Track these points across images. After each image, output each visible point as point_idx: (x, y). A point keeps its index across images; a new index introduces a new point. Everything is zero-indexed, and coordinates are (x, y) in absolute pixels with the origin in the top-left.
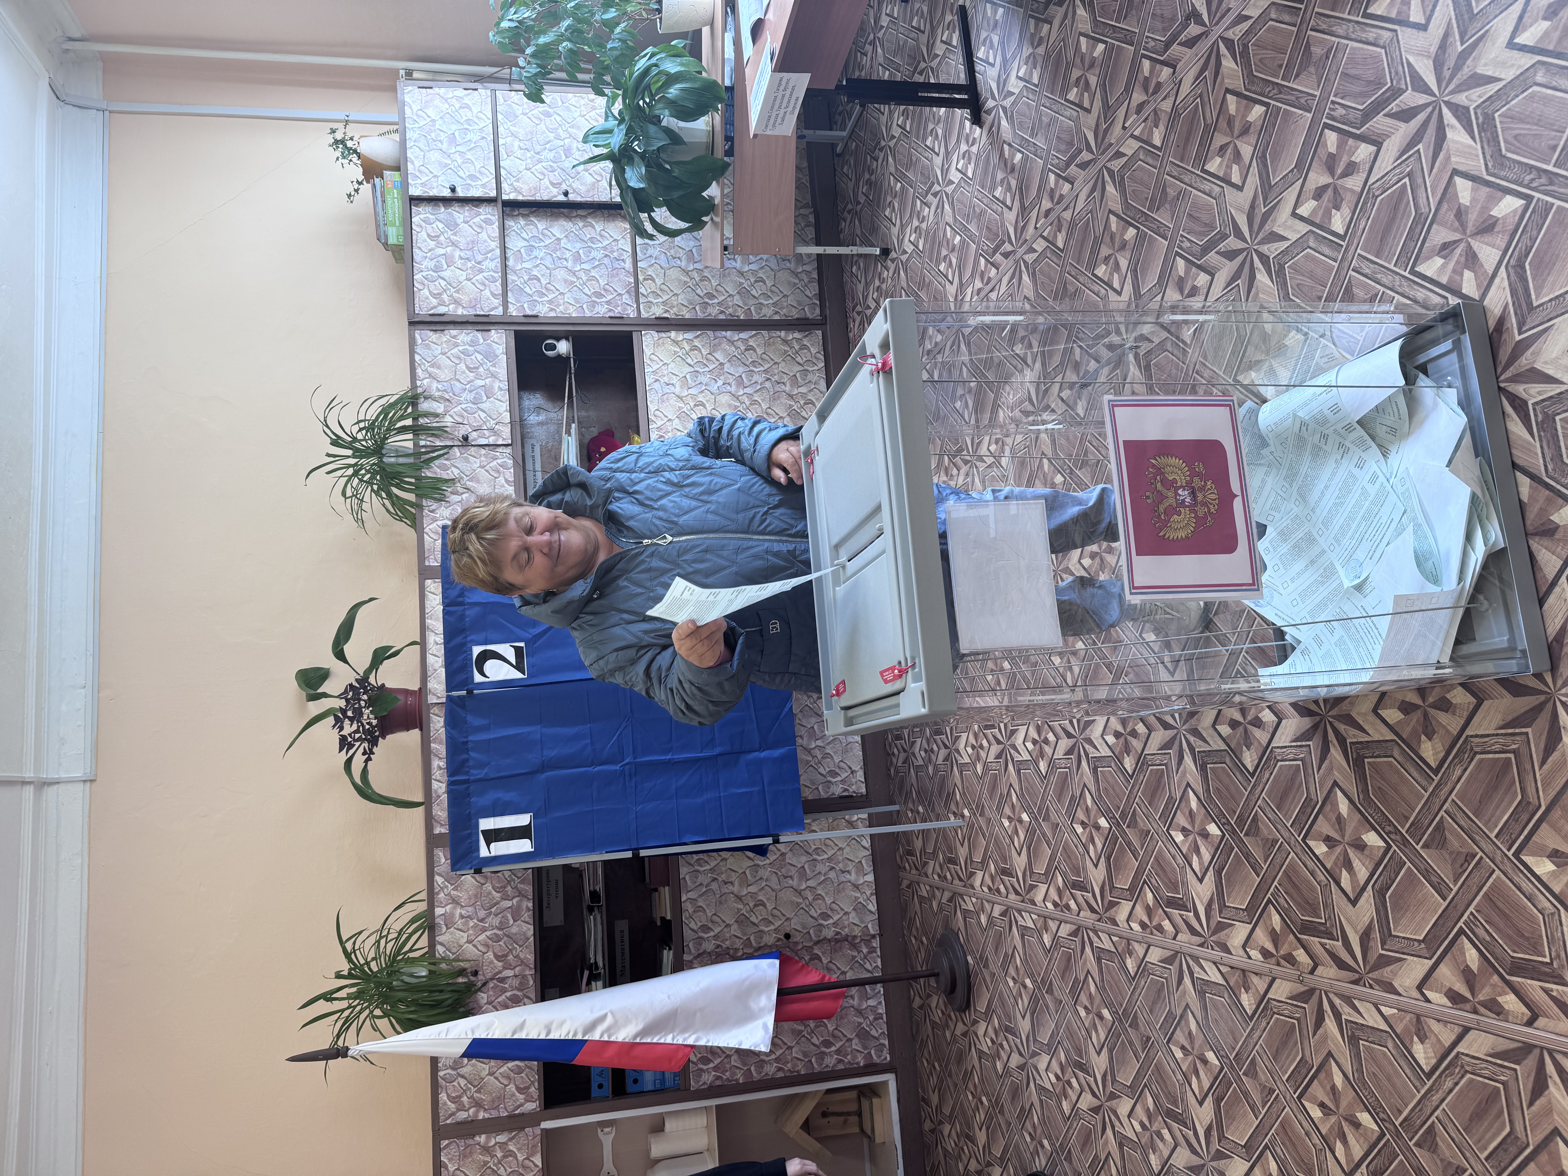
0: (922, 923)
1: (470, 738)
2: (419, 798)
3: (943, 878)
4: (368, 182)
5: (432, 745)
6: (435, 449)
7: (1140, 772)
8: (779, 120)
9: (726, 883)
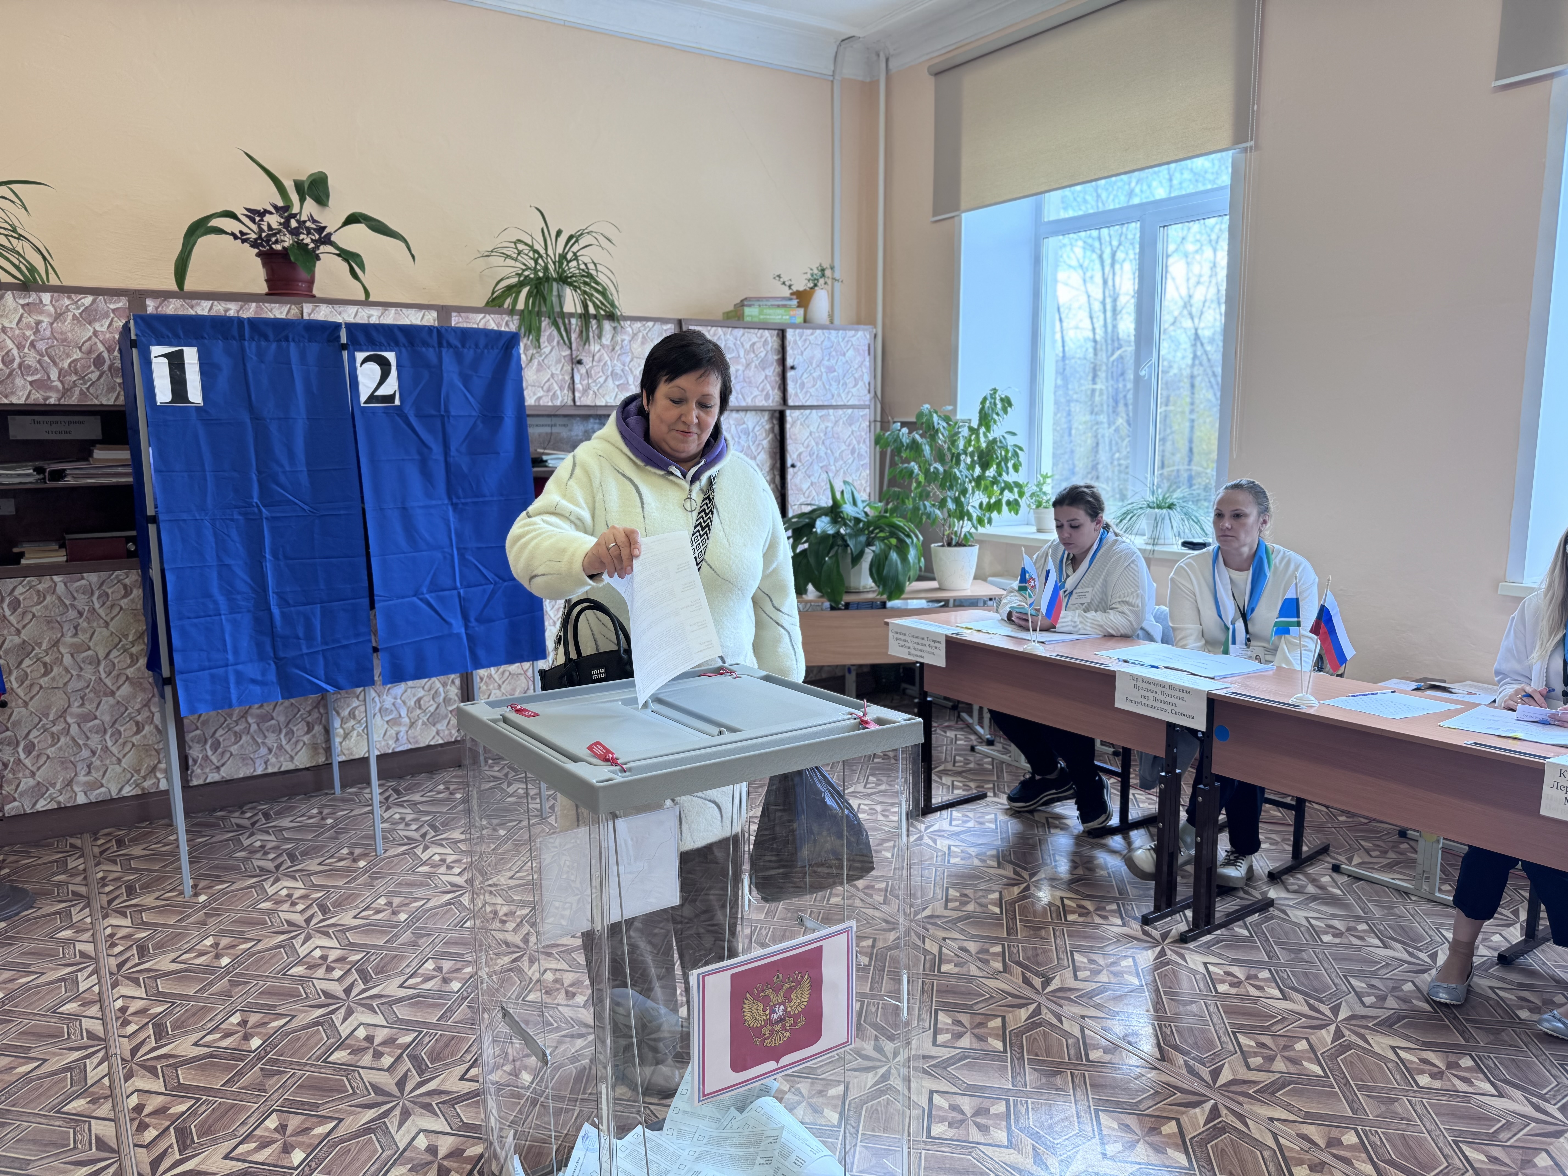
0: (28, 866)
1: (292, 344)
2: (189, 286)
3: (103, 882)
4: (792, 294)
5: (254, 305)
6: (568, 332)
7: (334, 1069)
8: (902, 643)
9: (76, 628)
